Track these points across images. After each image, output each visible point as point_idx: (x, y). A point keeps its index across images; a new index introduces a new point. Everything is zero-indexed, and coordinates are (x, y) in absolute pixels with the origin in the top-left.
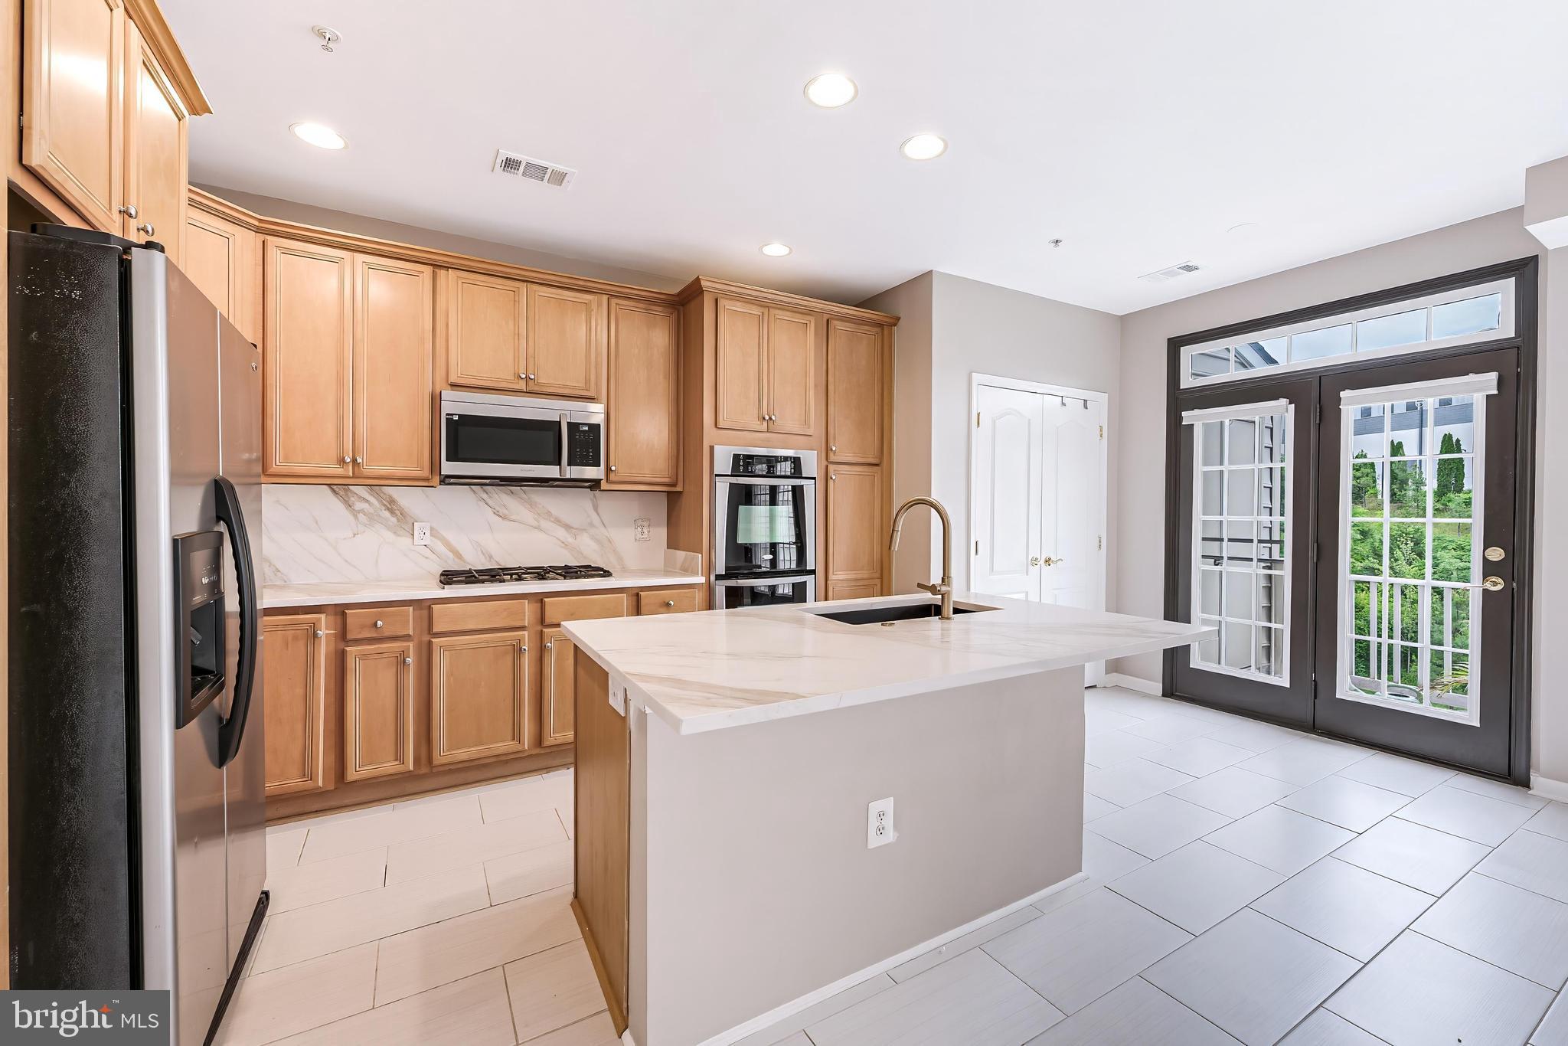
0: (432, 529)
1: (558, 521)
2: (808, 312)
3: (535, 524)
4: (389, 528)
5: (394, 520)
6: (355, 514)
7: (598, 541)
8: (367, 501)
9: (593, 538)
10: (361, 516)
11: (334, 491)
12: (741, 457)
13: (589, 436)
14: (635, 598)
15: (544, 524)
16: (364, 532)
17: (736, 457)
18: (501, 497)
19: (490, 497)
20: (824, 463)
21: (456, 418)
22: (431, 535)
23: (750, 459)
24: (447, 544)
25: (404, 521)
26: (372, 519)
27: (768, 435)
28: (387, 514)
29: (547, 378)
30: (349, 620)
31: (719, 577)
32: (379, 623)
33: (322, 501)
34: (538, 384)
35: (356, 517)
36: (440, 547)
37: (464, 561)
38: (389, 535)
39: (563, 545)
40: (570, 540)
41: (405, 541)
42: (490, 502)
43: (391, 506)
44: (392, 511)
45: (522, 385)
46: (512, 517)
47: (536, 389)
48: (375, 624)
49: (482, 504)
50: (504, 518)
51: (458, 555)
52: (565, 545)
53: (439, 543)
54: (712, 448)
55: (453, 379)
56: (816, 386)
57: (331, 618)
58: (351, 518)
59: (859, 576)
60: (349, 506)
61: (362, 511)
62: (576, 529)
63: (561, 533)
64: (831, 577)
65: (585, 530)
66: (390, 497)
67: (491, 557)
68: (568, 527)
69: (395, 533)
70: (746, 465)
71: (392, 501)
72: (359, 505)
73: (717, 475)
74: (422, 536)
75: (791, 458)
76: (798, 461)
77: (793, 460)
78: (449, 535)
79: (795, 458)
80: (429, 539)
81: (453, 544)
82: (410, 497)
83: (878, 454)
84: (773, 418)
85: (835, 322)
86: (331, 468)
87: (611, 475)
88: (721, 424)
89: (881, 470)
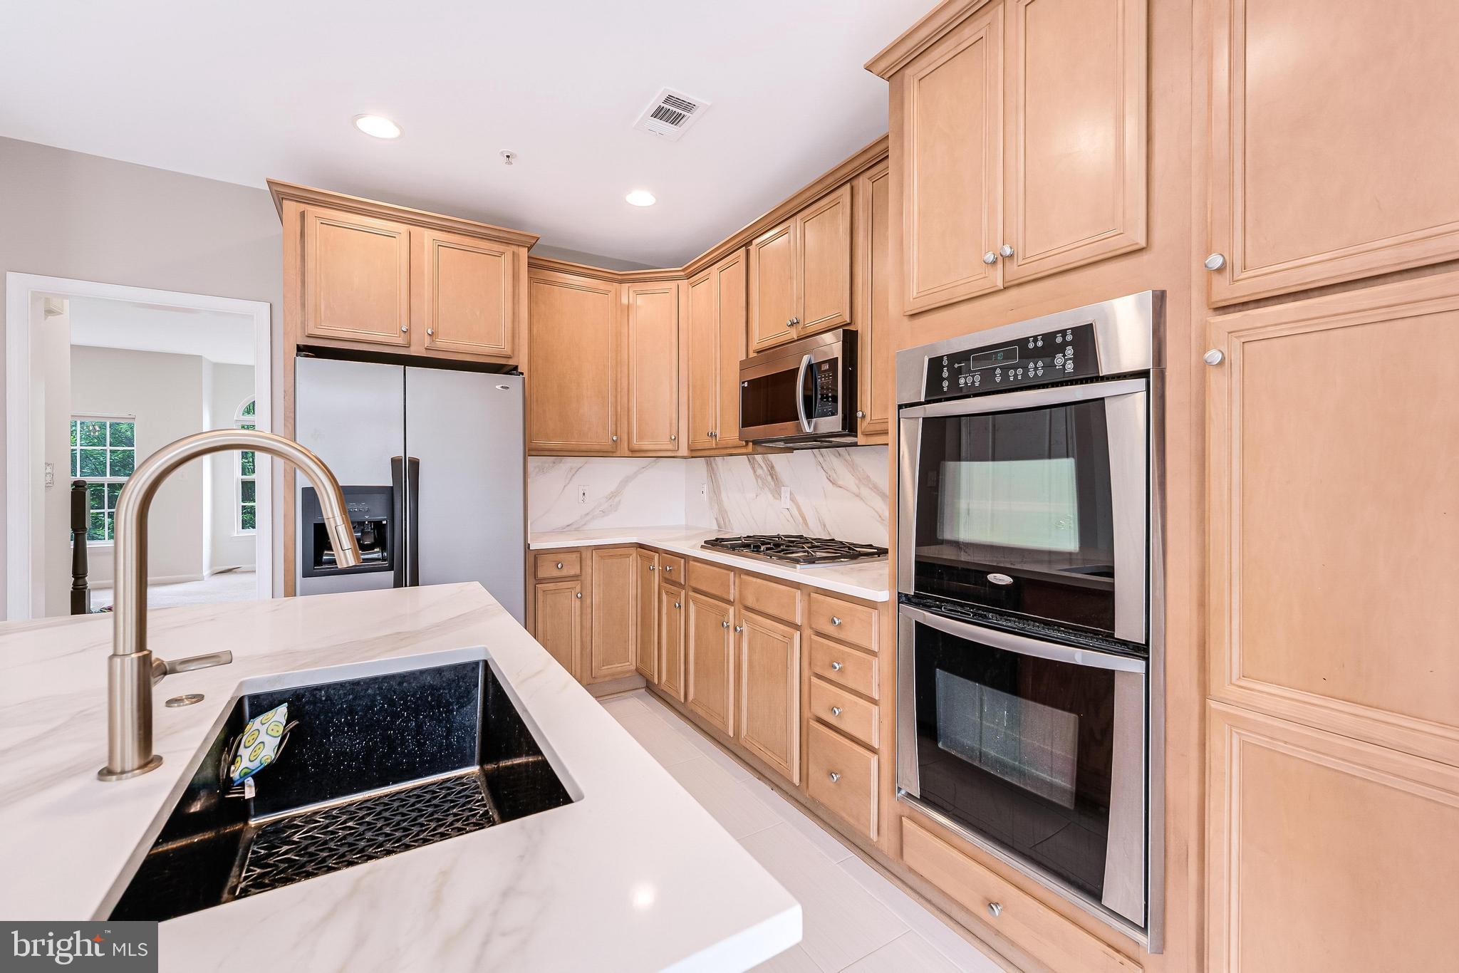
0: (791, 493)
1: (872, 488)
3: (855, 489)
4: (770, 492)
5: (772, 483)
6: (757, 477)
8: (761, 467)
10: (759, 480)
11: (749, 461)
12: (945, 362)
13: (829, 376)
15: (865, 492)
16: (760, 495)
17: (934, 363)
18: (831, 459)
19: (825, 460)
21: (746, 385)
22: (791, 499)
23: (960, 362)
24: (799, 509)
25: (777, 485)
26: (765, 484)
27: (1013, 293)
28: (769, 478)
33: (744, 467)
35: (757, 480)
36: (795, 512)
37: (808, 528)
38: (770, 496)
39: (880, 519)
41: (777, 503)
42: (825, 465)
43: (772, 471)
44: (772, 477)
46: (840, 483)
49: (821, 467)
50: (833, 484)
51: (804, 521)
53: (794, 507)
54: (897, 356)
55: (755, 346)
58: (755, 481)
60: (754, 471)
61: (759, 476)
66: (771, 463)
67: (825, 526)
69: (773, 496)
70: (953, 377)
71: (773, 467)
72: (758, 471)
73: (905, 406)
74: (786, 502)
75: (1064, 332)
76: (1084, 338)
77: (1069, 338)
78: (799, 499)
79: (1075, 330)
80: (789, 504)
81: (803, 509)
82: (780, 463)
84: (1007, 250)
86: (708, 442)
87: (863, 425)
88: (911, 307)
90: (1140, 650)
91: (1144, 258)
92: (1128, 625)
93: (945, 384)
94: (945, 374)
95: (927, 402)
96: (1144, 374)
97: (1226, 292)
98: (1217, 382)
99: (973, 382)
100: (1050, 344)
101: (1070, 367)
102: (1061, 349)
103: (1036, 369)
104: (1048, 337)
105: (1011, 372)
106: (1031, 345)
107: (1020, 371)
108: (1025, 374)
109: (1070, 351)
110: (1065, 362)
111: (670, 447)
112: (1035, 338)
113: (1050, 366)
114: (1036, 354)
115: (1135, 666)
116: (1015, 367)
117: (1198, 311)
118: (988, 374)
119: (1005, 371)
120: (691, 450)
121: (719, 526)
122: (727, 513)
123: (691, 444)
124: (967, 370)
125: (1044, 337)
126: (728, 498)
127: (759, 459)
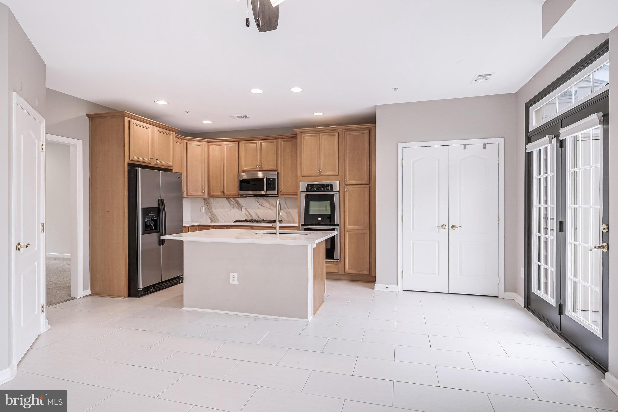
2: (336, 131)
3: (269, 207)
4: (237, 208)
5: (238, 206)
6: (230, 204)
7: (286, 213)
11: (227, 199)
12: (310, 185)
13: (273, 182)
15: (272, 207)
16: (232, 209)
17: (308, 185)
18: (260, 199)
19: (258, 200)
21: (241, 180)
22: (246, 210)
23: (313, 185)
25: (240, 206)
26: (234, 206)
28: (236, 204)
29: (264, 166)
31: (302, 225)
33: (224, 201)
35: (231, 205)
36: (247, 213)
37: (253, 217)
38: (237, 210)
41: (240, 211)
43: (237, 202)
44: (238, 204)
46: (264, 206)
47: (261, 169)
49: (257, 202)
50: (262, 206)
51: (251, 216)
54: (300, 184)
55: (243, 169)
58: (230, 206)
59: (359, 228)
60: (229, 203)
67: (259, 217)
71: (238, 201)
72: (231, 203)
73: (301, 192)
74: (244, 210)
75: (329, 184)
76: (331, 185)
78: (249, 210)
79: (330, 184)
80: (245, 211)
81: (250, 213)
82: (241, 200)
83: (368, 181)
84: (321, 171)
85: (347, 132)
86: (220, 194)
87: (281, 193)
88: (303, 175)
89: (370, 187)
90: (338, 225)
91: (338, 177)
92: (337, 222)
93: (310, 189)
94: (310, 187)
95: (306, 192)
96: (338, 191)
97: (346, 183)
98: (346, 193)
99: (315, 189)
100: (327, 185)
101: (329, 189)
102: (328, 186)
103: (325, 189)
104: (327, 184)
107: (322, 189)
108: (323, 189)
109: (329, 187)
110: (329, 188)
111: (202, 195)
112: (325, 184)
113: (327, 188)
114: (325, 187)
115: (338, 227)
116: (322, 188)
117: (344, 185)
118: (317, 189)
119: (320, 188)
120: (210, 196)
121: (211, 220)
122: (215, 215)
123: (211, 194)
124: (314, 187)
125: (326, 184)
126: (216, 211)
127: (231, 199)
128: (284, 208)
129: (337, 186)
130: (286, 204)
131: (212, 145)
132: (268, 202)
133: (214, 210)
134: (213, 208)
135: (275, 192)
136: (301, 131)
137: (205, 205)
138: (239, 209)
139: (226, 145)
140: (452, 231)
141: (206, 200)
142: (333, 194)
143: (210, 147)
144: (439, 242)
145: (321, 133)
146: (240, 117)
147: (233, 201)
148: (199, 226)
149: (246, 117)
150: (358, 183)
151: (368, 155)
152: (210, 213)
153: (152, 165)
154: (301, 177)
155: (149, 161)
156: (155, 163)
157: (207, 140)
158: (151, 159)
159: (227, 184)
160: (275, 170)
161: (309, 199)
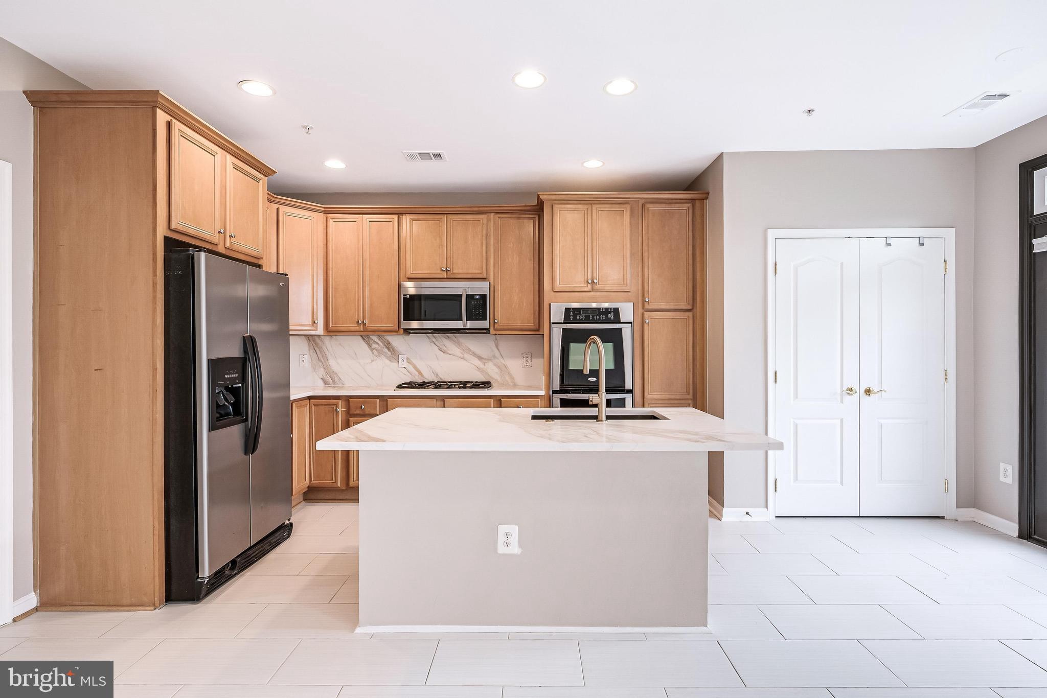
0: (407, 359)
1: (474, 354)
2: (625, 202)
3: (462, 356)
4: (388, 358)
5: (390, 353)
6: (372, 350)
7: (499, 367)
8: (378, 343)
9: (495, 365)
10: (375, 351)
11: (364, 339)
12: (572, 310)
13: (480, 302)
14: (499, 402)
16: (376, 360)
17: (567, 310)
18: (442, 340)
19: (437, 340)
20: (641, 310)
21: (408, 297)
22: (407, 362)
23: (577, 311)
24: (415, 367)
25: (394, 354)
26: (380, 353)
27: (591, 293)
28: (386, 350)
29: (460, 268)
30: (351, 404)
31: (555, 392)
32: (363, 406)
33: (357, 344)
34: (453, 273)
35: (372, 352)
36: (411, 368)
37: (424, 377)
38: (387, 361)
39: (477, 369)
40: (482, 366)
41: (394, 365)
42: (436, 343)
43: (388, 345)
44: (389, 349)
45: (444, 275)
46: (449, 352)
47: (452, 276)
48: (362, 407)
49: (433, 344)
50: (444, 352)
51: (420, 373)
52: (479, 369)
53: (411, 366)
54: (550, 305)
55: (409, 275)
56: (632, 254)
57: (344, 403)
58: (371, 352)
59: (673, 397)
60: (369, 346)
61: (375, 349)
62: (485, 359)
63: (477, 362)
64: (647, 396)
65: (491, 360)
66: (388, 341)
67: (437, 375)
68: (480, 358)
69: (390, 361)
70: (575, 316)
71: (389, 343)
72: (374, 346)
73: (553, 323)
74: (403, 362)
75: (611, 308)
76: (616, 311)
77: (612, 310)
78: (416, 362)
79: (614, 308)
80: (406, 364)
81: (418, 367)
82: (397, 341)
83: (691, 302)
84: (595, 281)
85: (648, 206)
86: (354, 327)
87: (496, 326)
88: (556, 289)
89: (693, 314)
90: (631, 392)
91: (629, 294)
92: (628, 386)
93: (571, 318)
94: (571, 314)
95: (564, 323)
96: (631, 323)
97: (647, 307)
98: (646, 327)
99: (582, 319)
100: (607, 311)
101: (612, 318)
102: (610, 313)
103: (603, 317)
104: (607, 309)
105: (595, 317)
106: (601, 310)
107: (598, 317)
108: (600, 318)
109: (612, 314)
110: (611, 316)
112: (603, 308)
113: (607, 317)
114: (603, 313)
115: (630, 395)
118: (587, 317)
119: (593, 316)
120: (330, 331)
121: (326, 383)
122: (336, 374)
123: (331, 327)
124: (580, 314)
125: (605, 308)
126: (338, 363)
127: (375, 338)
128: (494, 356)
129: (627, 312)
130: (498, 349)
131: (335, 220)
132: (459, 344)
133: (332, 362)
134: (329, 357)
135: (484, 324)
136: (554, 197)
137: (309, 350)
138: (393, 360)
139: (371, 221)
140: (866, 399)
141: (314, 340)
142: (620, 329)
143: (331, 223)
144: (842, 420)
145: (595, 204)
146: (425, 156)
147: (380, 343)
148: (310, 398)
149: (438, 156)
150: (672, 307)
151: (690, 253)
152: (322, 369)
153: (221, 249)
154: (552, 293)
155: (215, 240)
156: (228, 245)
157: (324, 208)
158: (220, 232)
159: (371, 306)
160: (484, 279)
161: (569, 337)
